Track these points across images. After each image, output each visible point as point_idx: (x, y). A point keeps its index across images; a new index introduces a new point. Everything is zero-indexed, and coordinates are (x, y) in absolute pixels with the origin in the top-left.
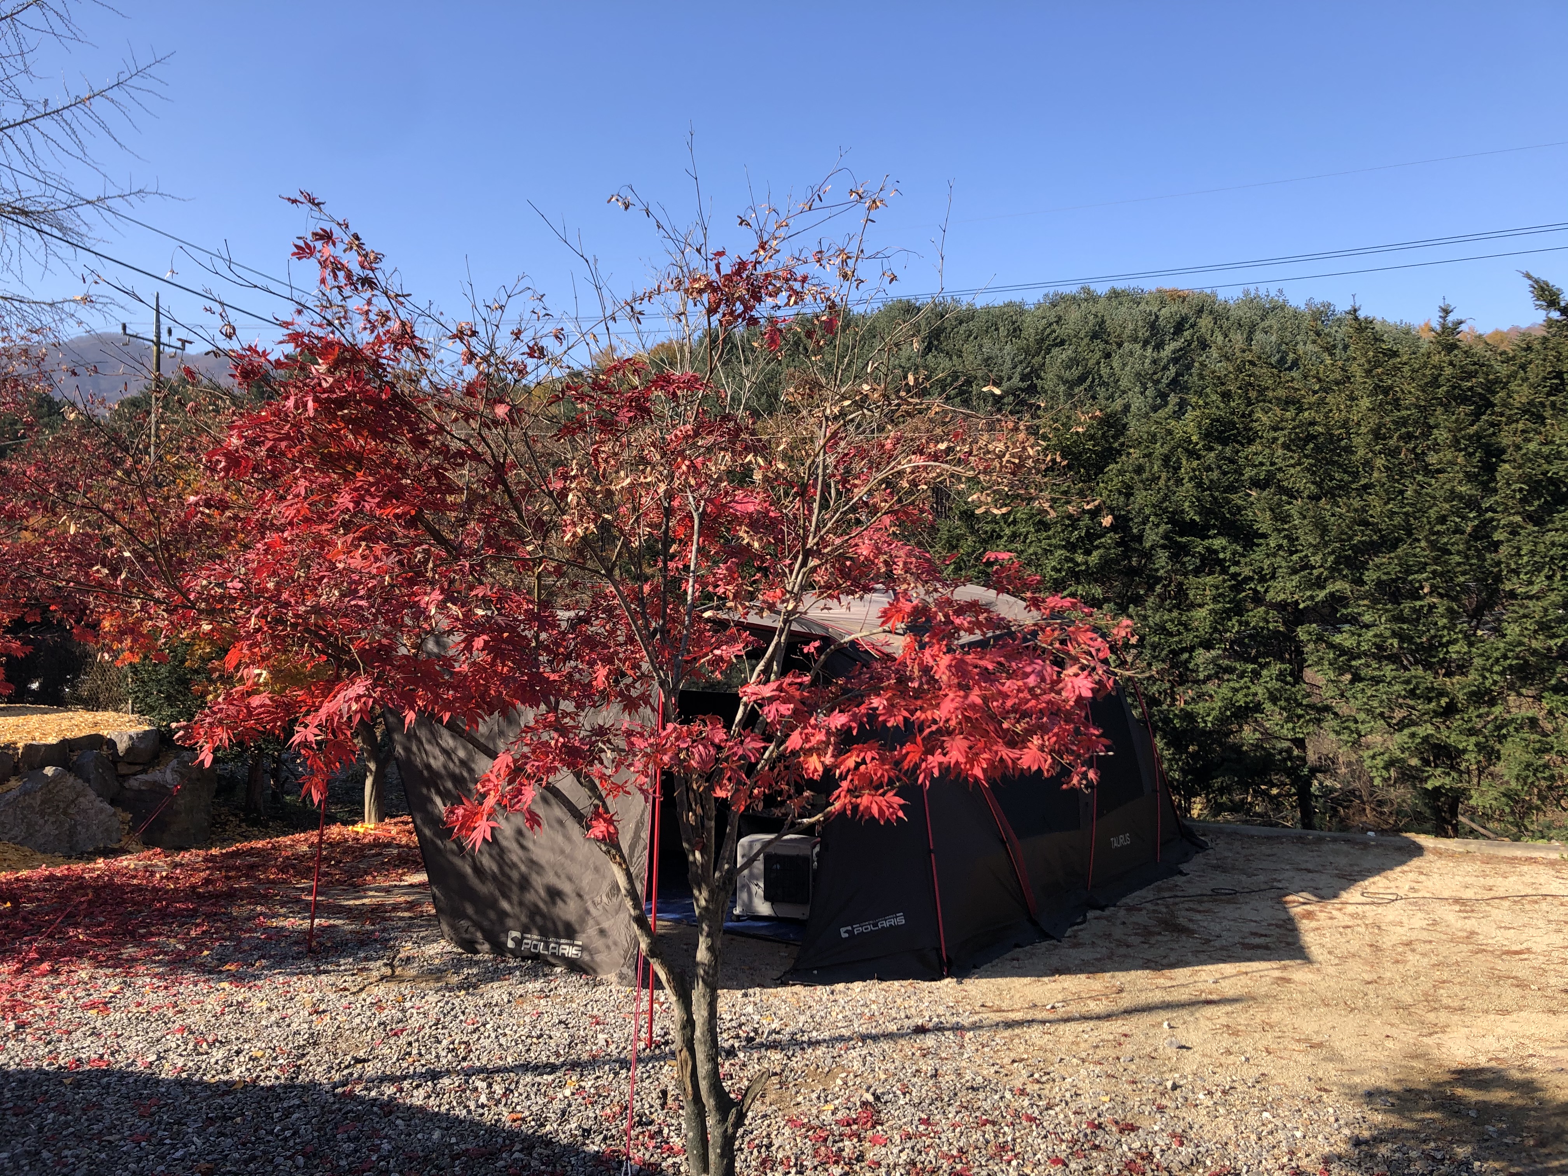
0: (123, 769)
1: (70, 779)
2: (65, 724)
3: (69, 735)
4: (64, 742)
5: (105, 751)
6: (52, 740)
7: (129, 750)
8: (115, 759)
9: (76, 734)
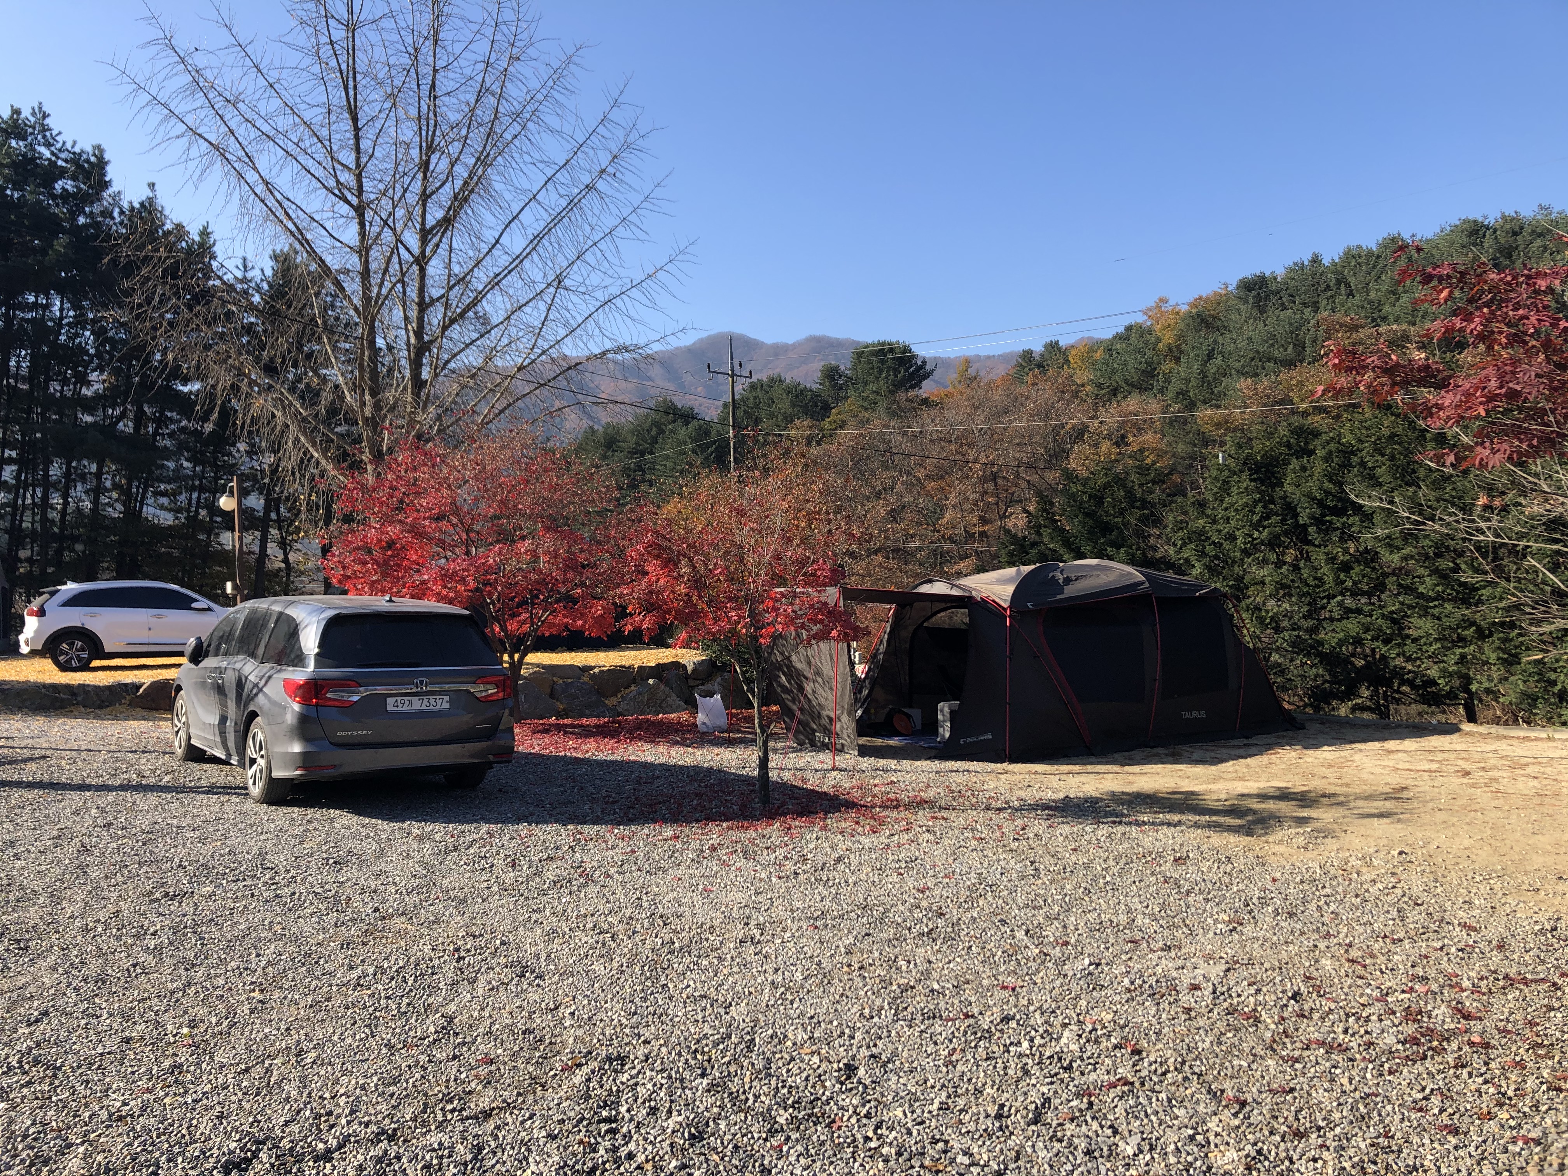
0: (691, 683)
1: (662, 687)
2: (661, 655)
3: (661, 662)
4: (658, 665)
5: (681, 672)
6: (652, 664)
7: (694, 671)
8: (687, 677)
9: (666, 661)
